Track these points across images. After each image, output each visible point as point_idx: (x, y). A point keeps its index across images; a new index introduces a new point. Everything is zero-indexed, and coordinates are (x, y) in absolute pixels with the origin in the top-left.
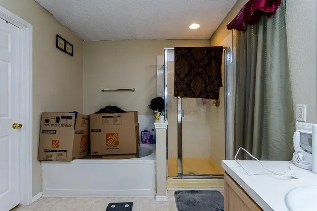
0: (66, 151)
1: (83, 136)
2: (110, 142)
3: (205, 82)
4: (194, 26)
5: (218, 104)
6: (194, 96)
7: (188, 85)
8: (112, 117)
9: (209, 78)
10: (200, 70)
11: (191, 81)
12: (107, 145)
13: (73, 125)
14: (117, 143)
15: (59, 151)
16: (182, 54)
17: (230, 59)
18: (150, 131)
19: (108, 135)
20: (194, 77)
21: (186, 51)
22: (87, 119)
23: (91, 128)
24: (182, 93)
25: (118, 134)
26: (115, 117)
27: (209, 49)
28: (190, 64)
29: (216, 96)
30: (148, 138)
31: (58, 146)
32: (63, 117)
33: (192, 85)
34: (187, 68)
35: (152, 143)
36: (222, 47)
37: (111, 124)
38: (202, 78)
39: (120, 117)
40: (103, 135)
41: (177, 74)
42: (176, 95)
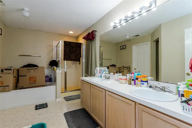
0: (8, 86)
1: (16, 79)
2: (31, 81)
3: (75, 55)
4: (71, 32)
5: (80, 64)
6: (71, 60)
7: (69, 56)
8: (33, 69)
9: (77, 54)
10: (74, 51)
11: (70, 55)
12: (30, 82)
13: (12, 73)
14: (35, 81)
15: (3, 86)
16: (66, 44)
17: (84, 48)
18: (50, 76)
19: (30, 78)
20: (71, 53)
21: (68, 43)
22: (17, 70)
23: (20, 75)
24: (67, 59)
25: (36, 77)
26: (34, 69)
27: (77, 43)
28: (70, 48)
29: (79, 61)
30: (48, 79)
31: (3, 84)
32: (6, 69)
33: (71, 56)
34: (69, 49)
35: (50, 82)
36: (81, 43)
37: (32, 73)
38: (74, 53)
39: (37, 69)
40: (27, 78)
41: (65, 52)
42: (64, 60)
